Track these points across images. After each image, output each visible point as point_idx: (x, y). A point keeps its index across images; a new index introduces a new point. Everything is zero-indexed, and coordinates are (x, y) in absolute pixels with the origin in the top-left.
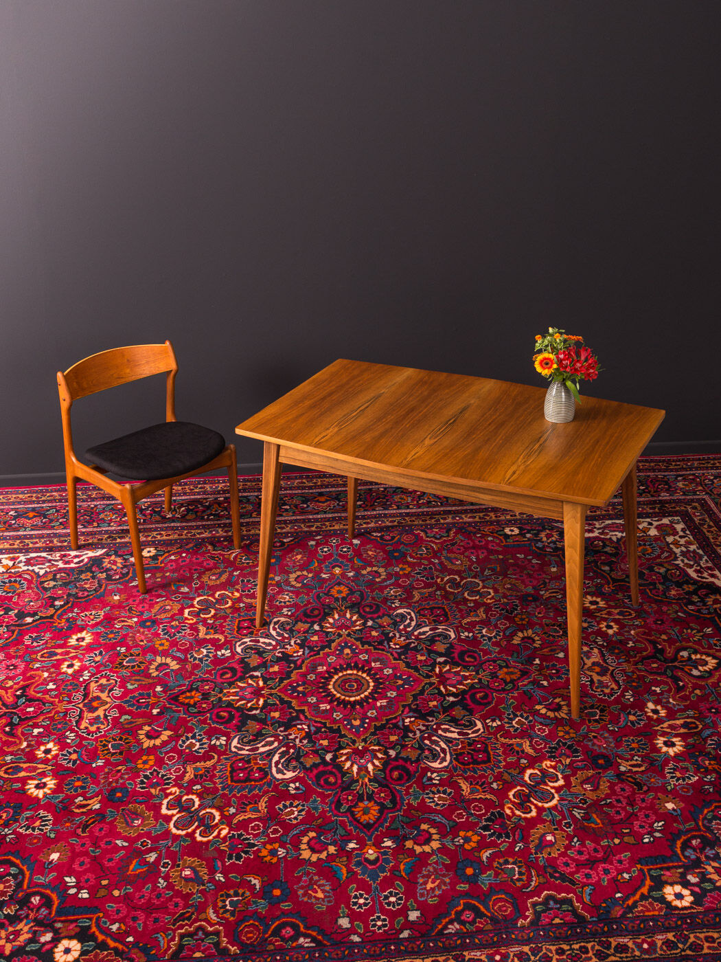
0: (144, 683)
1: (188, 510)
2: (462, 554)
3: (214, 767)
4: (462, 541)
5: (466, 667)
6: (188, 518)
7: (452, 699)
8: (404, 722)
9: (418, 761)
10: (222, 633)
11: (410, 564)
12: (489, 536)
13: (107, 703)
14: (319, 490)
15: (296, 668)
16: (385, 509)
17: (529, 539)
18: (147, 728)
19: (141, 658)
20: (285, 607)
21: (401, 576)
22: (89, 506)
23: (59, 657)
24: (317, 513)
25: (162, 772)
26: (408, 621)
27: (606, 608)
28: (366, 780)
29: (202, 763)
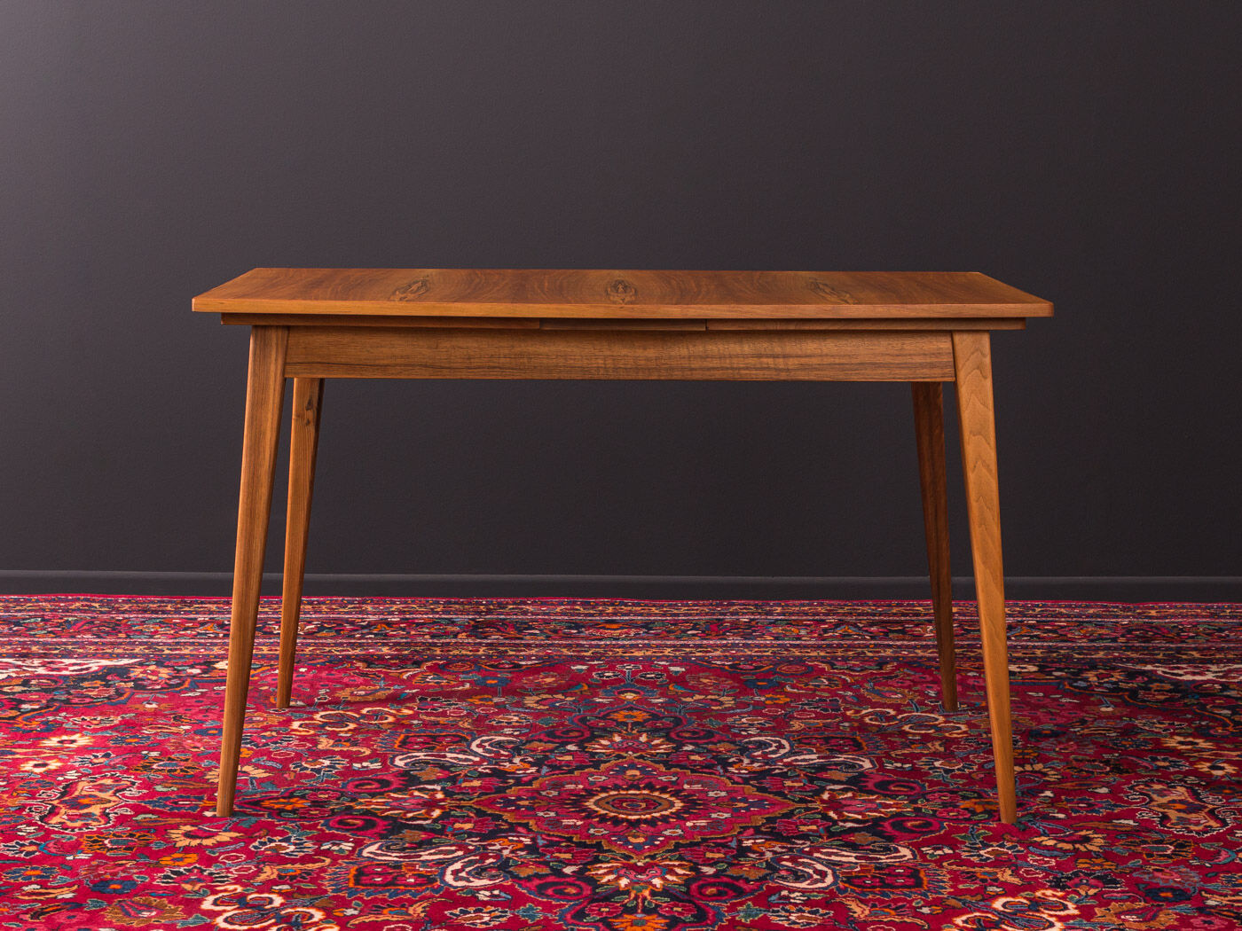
0: (192, 787)
1: (321, 629)
2: (909, 687)
3: (323, 870)
4: (908, 675)
5: (893, 796)
6: (319, 635)
7: (849, 825)
8: (740, 842)
9: (763, 879)
10: (368, 746)
11: (788, 694)
12: (971, 671)
13: (110, 801)
14: (607, 618)
15: (517, 784)
16: (745, 639)
17: (1057, 677)
18: (188, 828)
19: (190, 764)
20: (507, 727)
21: (766, 706)
22: (113, 618)
23: (18, 756)
24: (600, 640)
25: (212, 869)
26: (774, 748)
27: (1213, 750)
28: (646, 893)
29: (298, 865)
